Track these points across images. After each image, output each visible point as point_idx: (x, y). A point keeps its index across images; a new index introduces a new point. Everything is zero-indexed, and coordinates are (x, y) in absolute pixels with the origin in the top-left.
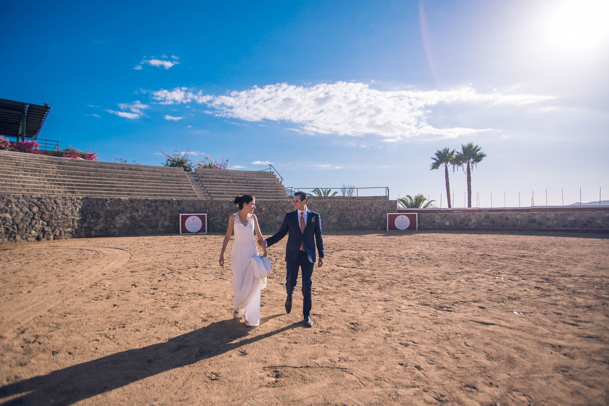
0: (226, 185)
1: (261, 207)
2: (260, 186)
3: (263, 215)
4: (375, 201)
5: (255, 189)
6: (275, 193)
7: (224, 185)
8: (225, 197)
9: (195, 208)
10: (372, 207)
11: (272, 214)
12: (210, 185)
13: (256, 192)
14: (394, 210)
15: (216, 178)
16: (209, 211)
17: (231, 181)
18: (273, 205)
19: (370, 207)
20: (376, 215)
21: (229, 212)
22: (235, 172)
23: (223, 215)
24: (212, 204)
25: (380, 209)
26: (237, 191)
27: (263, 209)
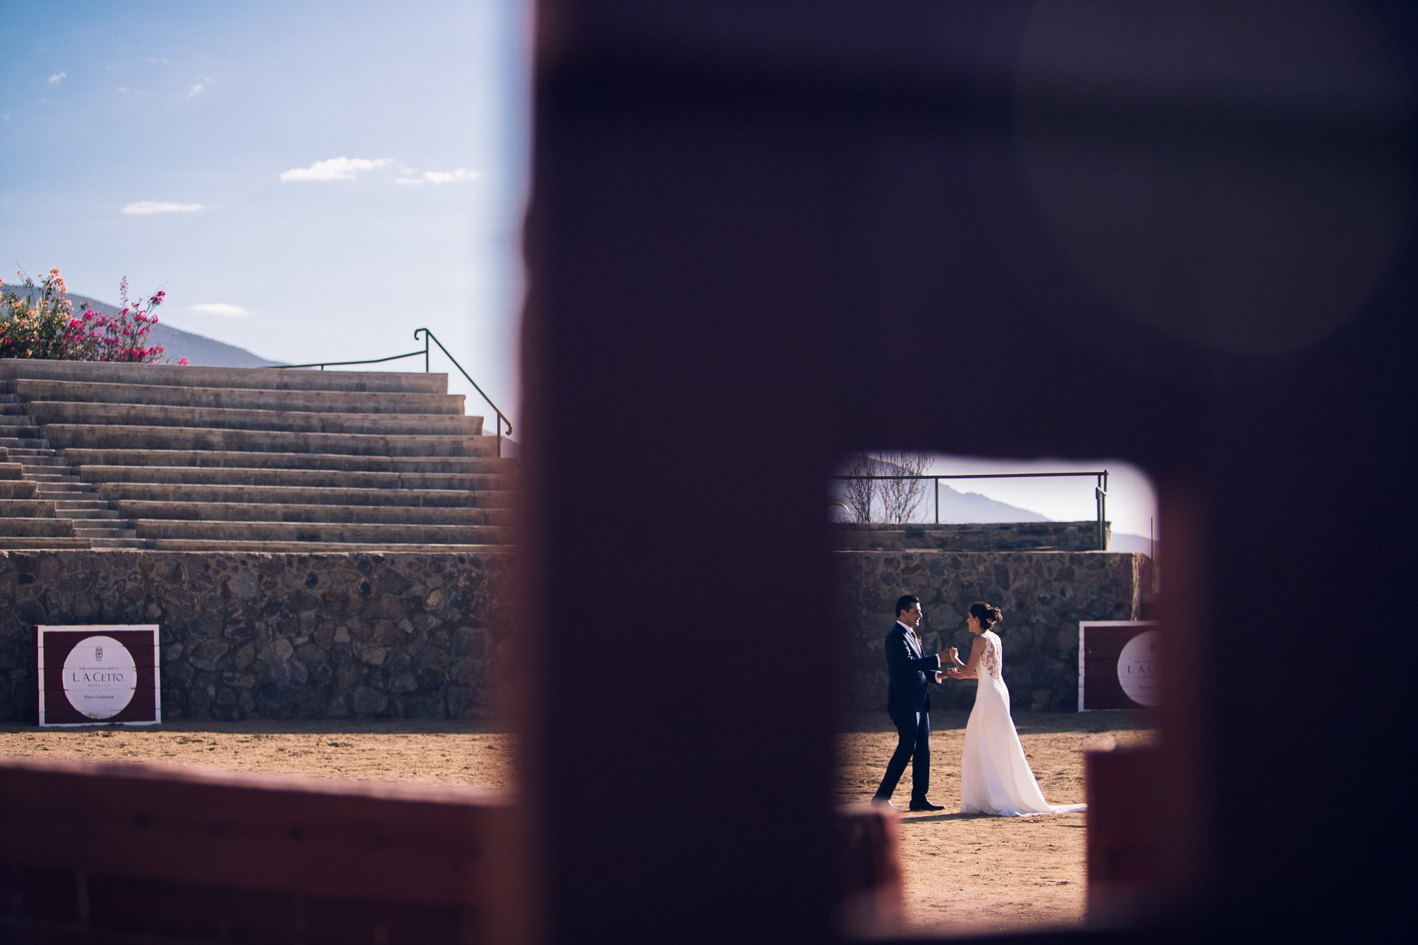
0: (192, 463)
1: (417, 589)
2: (380, 467)
3: (432, 633)
4: (1018, 559)
5: (356, 483)
6: (474, 511)
7: (179, 462)
8: (213, 533)
9: (98, 598)
10: (1006, 587)
11: (474, 624)
12: (110, 460)
13: (365, 500)
14: (1119, 607)
15: (127, 420)
16: (164, 611)
17: (217, 435)
18: (480, 577)
19: (994, 587)
20: (1026, 629)
21: (260, 619)
22: (222, 378)
23: (229, 630)
24: (175, 575)
25: (1043, 601)
26: (265, 498)
27: (433, 600)
